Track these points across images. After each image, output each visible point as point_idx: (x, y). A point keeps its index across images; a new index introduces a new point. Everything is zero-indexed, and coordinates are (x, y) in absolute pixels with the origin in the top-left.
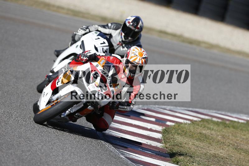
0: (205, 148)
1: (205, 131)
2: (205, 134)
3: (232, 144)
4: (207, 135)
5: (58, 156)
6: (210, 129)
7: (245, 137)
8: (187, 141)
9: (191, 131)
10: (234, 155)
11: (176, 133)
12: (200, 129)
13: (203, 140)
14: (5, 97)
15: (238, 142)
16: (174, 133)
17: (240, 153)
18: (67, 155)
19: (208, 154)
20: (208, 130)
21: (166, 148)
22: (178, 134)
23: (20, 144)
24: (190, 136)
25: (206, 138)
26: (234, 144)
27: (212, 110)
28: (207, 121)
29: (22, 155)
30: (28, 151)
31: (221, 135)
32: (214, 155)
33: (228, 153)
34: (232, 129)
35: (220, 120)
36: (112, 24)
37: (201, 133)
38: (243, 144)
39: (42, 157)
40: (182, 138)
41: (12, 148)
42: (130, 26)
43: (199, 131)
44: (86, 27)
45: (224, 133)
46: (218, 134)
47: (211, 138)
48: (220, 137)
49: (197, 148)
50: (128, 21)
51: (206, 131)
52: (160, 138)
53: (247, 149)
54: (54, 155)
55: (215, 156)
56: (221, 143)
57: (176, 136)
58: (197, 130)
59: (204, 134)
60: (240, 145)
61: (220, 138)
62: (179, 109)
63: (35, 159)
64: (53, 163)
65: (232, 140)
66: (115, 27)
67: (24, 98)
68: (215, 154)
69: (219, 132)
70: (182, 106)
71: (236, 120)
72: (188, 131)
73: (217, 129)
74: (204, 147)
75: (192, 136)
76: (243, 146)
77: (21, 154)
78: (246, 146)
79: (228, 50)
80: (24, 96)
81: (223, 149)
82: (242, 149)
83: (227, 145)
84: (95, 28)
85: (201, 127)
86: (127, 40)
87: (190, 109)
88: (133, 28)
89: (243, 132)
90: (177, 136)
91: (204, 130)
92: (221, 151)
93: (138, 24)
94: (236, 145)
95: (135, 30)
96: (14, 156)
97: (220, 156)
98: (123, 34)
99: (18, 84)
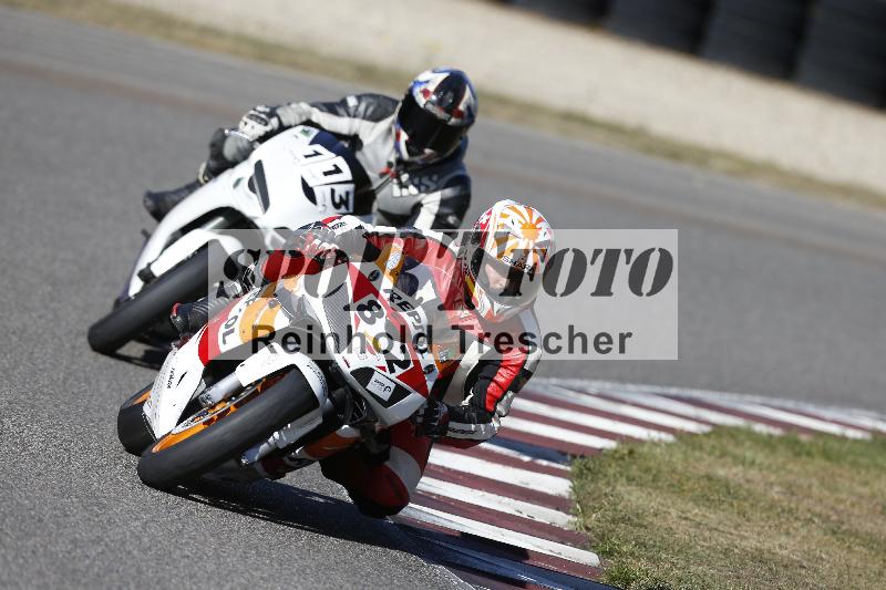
0: (726, 529)
1: (726, 470)
2: (726, 479)
3: (820, 515)
4: (732, 484)
5: (201, 558)
6: (743, 464)
7: (865, 491)
8: (663, 505)
9: (674, 471)
10: (827, 553)
11: (621, 476)
12: (706, 463)
13: (717, 503)
14: (10, 352)
15: (841, 507)
16: (615, 475)
17: (849, 547)
18: (234, 556)
19: (736, 551)
20: (735, 465)
21: (587, 528)
22: (630, 480)
23: (66, 515)
24: (673, 486)
25: (729, 493)
26: (829, 517)
27: (752, 394)
28: (733, 433)
29: (74, 558)
30: (93, 542)
31: (780, 484)
32: (756, 553)
33: (806, 548)
34: (819, 462)
35: (777, 432)
36: (359, 98)
37: (709, 478)
38: (858, 517)
39: (143, 564)
40: (644, 495)
41: (38, 532)
42: (430, 107)
43: (702, 469)
44: (268, 110)
45: (791, 478)
46: (773, 478)
47: (745, 493)
48: (777, 489)
49: (698, 532)
50: (423, 87)
51: (730, 468)
52: (566, 495)
53: (875, 532)
54: (188, 557)
55: (759, 558)
56: (783, 511)
57: (621, 488)
58: (697, 464)
59: (719, 481)
60: (849, 520)
61: (777, 493)
62: (631, 391)
63: (117, 571)
64: (184, 585)
65: (821, 501)
66: (371, 109)
67: (81, 355)
68: (761, 551)
69: (775, 472)
70: (645, 381)
71: (834, 429)
72: (664, 469)
73: (767, 463)
74: (721, 528)
75: (677, 488)
76: (860, 524)
77: (69, 553)
78: (871, 521)
79: (807, 183)
80: (80, 347)
81: (788, 533)
82: (856, 534)
83: (802, 518)
84: (300, 115)
85: (710, 454)
86: (417, 159)
87: (674, 391)
88: (440, 113)
89: (859, 473)
90: (623, 489)
91: (723, 466)
92: (783, 539)
93: (458, 97)
94: (834, 518)
95: (449, 120)
96: (42, 560)
97: (778, 558)
98: (404, 137)
99: (60, 302)
